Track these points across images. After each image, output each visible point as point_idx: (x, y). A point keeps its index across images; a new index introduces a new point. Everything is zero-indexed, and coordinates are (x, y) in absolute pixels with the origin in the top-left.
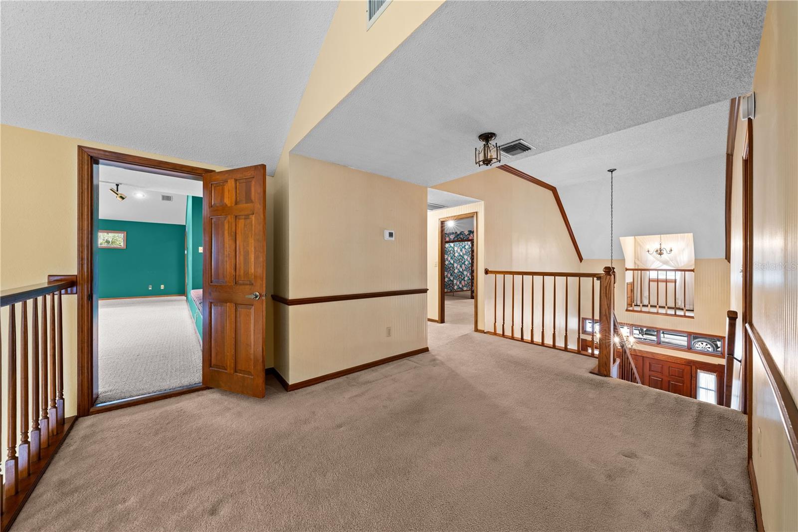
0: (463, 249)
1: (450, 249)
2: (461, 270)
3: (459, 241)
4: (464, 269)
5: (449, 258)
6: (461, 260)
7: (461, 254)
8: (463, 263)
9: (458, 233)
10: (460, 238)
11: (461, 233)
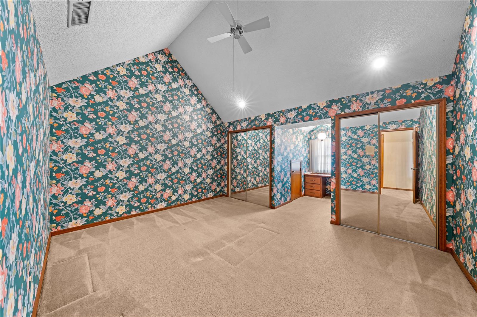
0: (258, 143)
1: (244, 142)
2: (256, 166)
3: (254, 129)
4: (259, 164)
5: (242, 153)
6: (255, 155)
7: (256, 148)
8: (257, 158)
9: (252, 118)
10: (255, 125)
11: (255, 119)
